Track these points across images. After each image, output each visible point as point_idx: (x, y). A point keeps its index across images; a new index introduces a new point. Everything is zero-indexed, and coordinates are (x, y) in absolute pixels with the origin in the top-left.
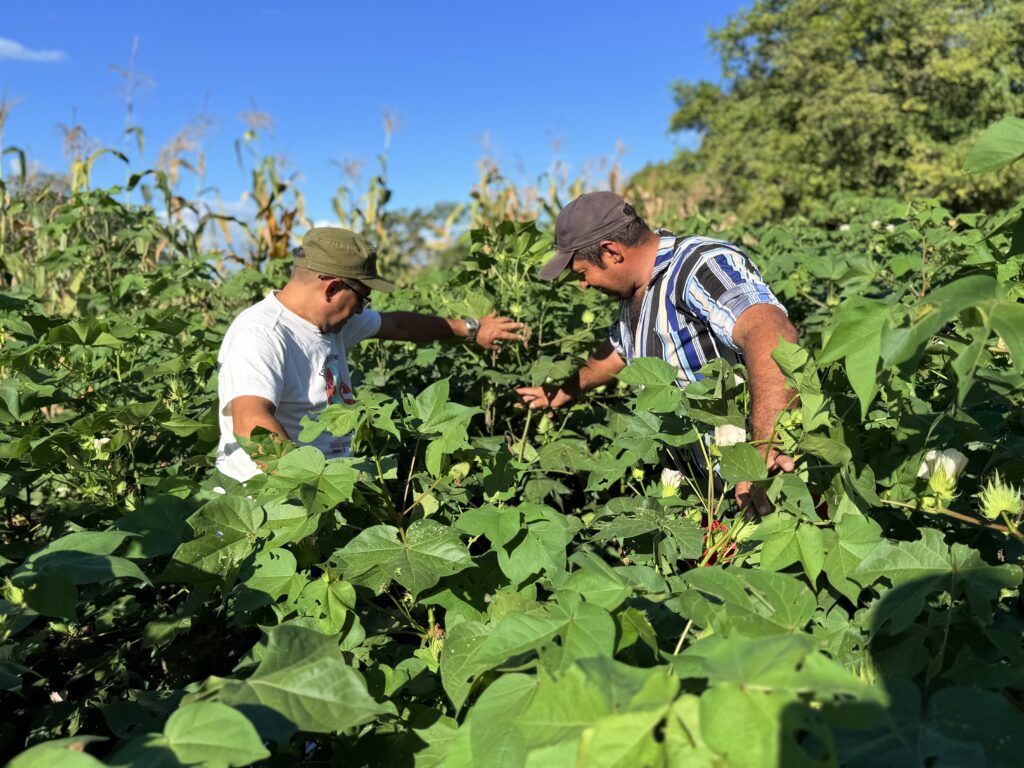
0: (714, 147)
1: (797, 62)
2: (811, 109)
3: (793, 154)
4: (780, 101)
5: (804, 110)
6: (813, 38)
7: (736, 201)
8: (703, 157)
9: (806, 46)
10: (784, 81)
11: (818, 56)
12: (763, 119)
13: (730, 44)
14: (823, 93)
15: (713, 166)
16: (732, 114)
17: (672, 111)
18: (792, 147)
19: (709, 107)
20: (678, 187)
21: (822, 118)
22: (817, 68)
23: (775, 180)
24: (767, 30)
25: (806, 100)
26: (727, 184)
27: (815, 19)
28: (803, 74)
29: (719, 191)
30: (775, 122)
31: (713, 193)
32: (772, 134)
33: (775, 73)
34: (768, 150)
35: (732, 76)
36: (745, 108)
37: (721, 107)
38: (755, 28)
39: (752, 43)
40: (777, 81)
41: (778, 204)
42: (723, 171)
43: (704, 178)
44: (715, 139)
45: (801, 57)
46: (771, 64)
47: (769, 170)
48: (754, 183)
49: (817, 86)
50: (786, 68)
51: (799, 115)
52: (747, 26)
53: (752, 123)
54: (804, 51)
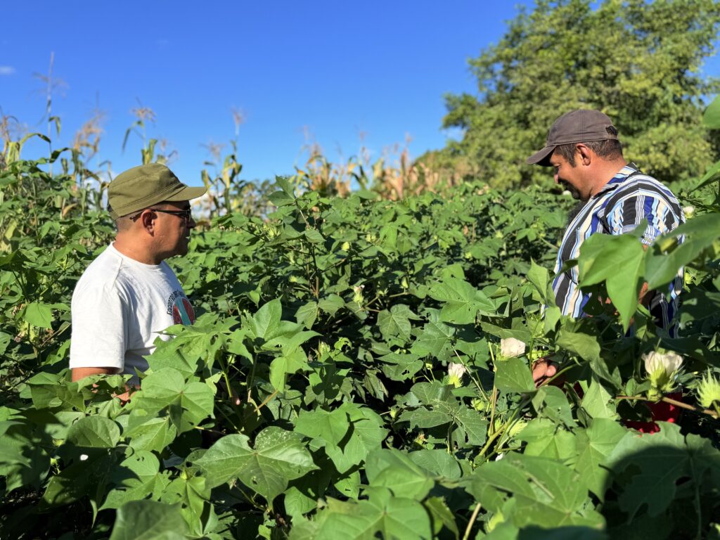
0: (473, 139)
1: (528, 80)
2: (539, 112)
3: (527, 143)
4: (517, 108)
5: (534, 113)
6: (540, 64)
7: (488, 176)
8: (465, 146)
9: (535, 70)
10: (520, 94)
11: (543, 77)
12: (506, 120)
13: (483, 69)
14: (546, 102)
15: (472, 152)
16: (486, 116)
17: (444, 114)
18: (526, 139)
19: (469, 111)
20: (448, 166)
21: (546, 119)
22: (542, 85)
23: (515, 162)
24: (508, 59)
25: (536, 107)
26: (482, 164)
27: (541, 52)
28: (533, 89)
29: (477, 169)
30: (514, 122)
31: (472, 170)
32: (512, 131)
33: (515, 89)
34: (510, 142)
35: (485, 90)
36: (494, 112)
37: (477, 111)
38: (499, 59)
39: (499, 68)
40: (515, 94)
41: (517, 178)
42: (479, 155)
43: (466, 159)
44: (474, 133)
45: (532, 78)
46: (511, 82)
47: (511, 155)
48: (500, 164)
49: (542, 98)
50: (521, 84)
51: (530, 117)
52: (494, 56)
53: (499, 123)
54: (533, 73)
